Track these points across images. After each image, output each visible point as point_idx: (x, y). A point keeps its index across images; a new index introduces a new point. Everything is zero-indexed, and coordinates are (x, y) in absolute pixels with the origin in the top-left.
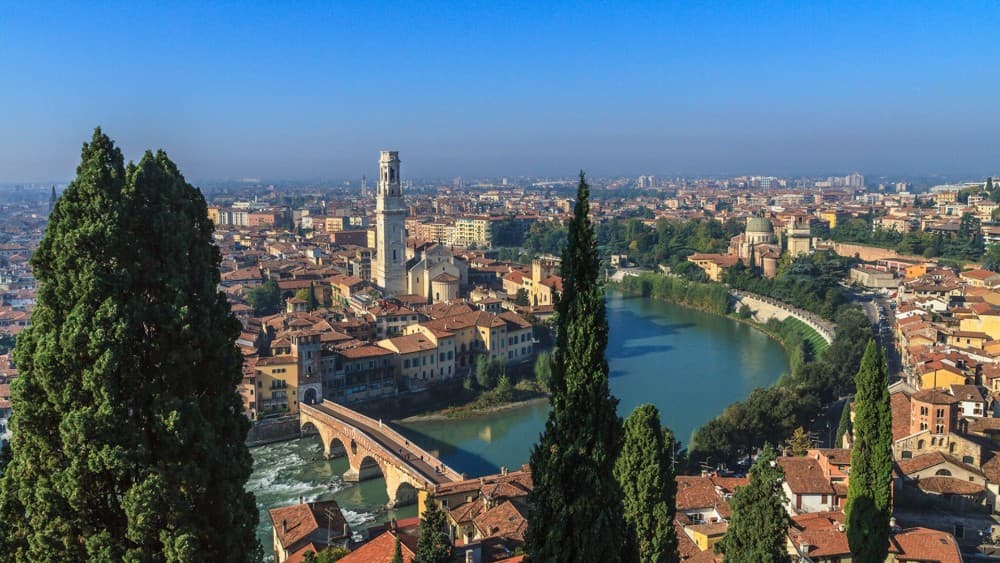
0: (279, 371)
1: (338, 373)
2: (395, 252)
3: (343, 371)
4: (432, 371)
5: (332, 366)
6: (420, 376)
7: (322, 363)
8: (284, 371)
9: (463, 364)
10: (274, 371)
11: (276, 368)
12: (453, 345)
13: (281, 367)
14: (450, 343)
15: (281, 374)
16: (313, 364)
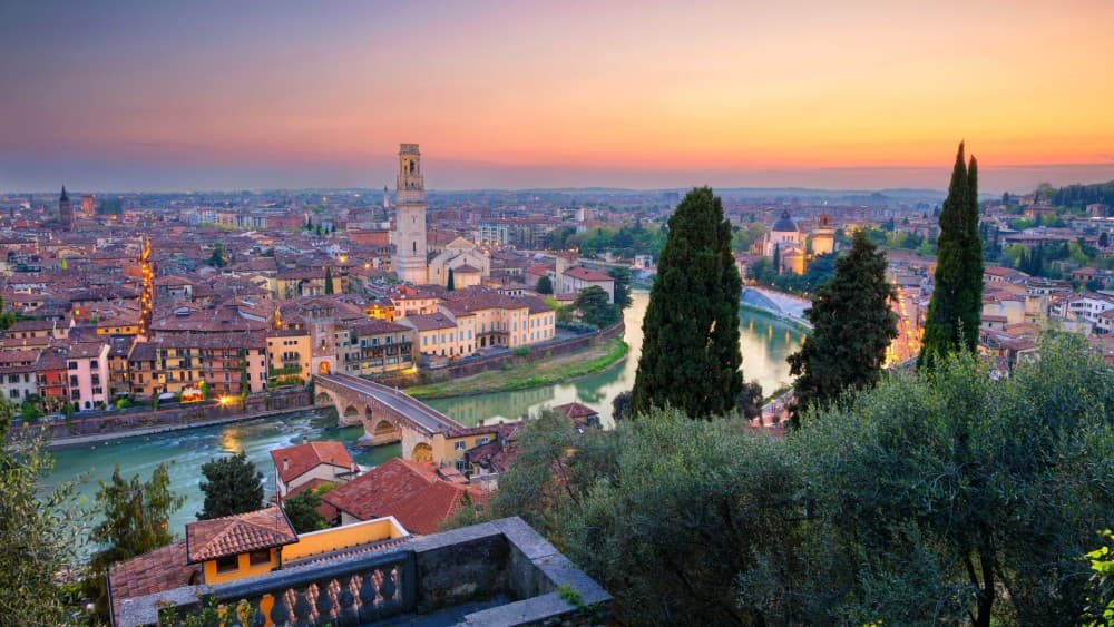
0: (291, 343)
1: (353, 346)
2: (414, 244)
3: (359, 345)
4: (452, 349)
5: (348, 339)
6: (439, 353)
7: (336, 336)
8: (296, 342)
9: (483, 344)
10: (285, 343)
11: (288, 339)
12: (473, 325)
13: (293, 339)
14: (470, 322)
15: (293, 345)
16: (327, 336)
